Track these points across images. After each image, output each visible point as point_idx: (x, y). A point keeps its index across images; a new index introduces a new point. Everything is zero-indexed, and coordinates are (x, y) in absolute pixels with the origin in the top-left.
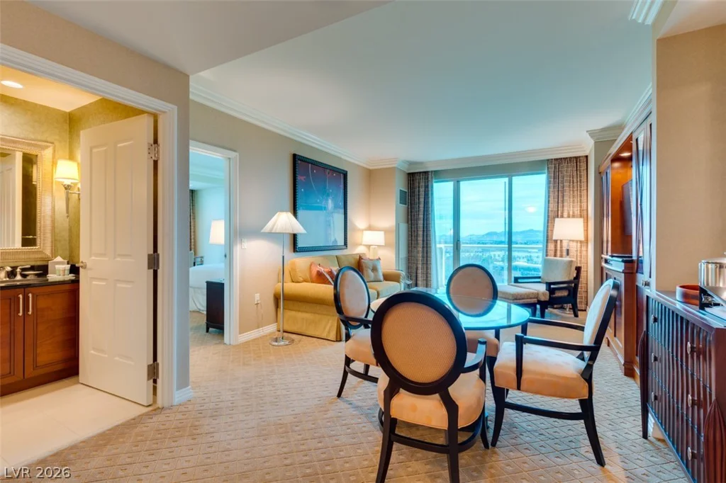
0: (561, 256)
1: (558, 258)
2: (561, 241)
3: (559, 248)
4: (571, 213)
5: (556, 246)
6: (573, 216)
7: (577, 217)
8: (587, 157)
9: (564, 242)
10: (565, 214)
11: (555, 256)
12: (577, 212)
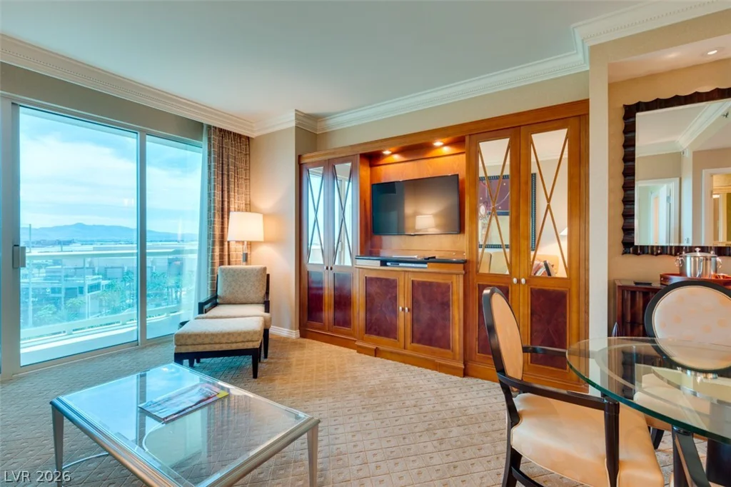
0: (229, 264)
1: (226, 266)
2: (229, 242)
3: (226, 253)
4: (236, 207)
5: (222, 250)
6: (239, 210)
7: (242, 211)
8: (248, 138)
9: (231, 243)
10: (232, 207)
11: (222, 263)
12: (243, 206)
